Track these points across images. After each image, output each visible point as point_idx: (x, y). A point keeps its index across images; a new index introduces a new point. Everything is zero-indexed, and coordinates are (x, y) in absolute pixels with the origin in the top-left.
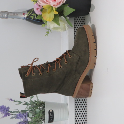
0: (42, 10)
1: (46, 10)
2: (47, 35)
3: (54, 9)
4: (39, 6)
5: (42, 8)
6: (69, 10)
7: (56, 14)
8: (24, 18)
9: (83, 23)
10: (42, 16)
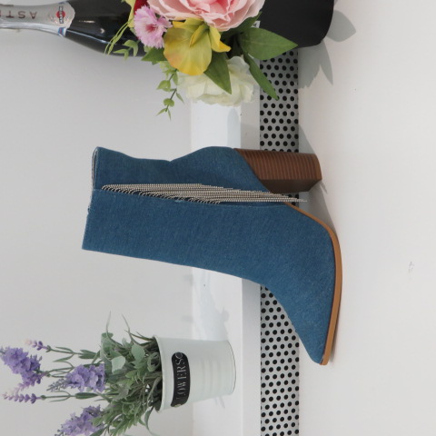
2: (166, 109)
4: (158, 18)
8: (61, 31)
9: (288, 66)
10: (164, 53)
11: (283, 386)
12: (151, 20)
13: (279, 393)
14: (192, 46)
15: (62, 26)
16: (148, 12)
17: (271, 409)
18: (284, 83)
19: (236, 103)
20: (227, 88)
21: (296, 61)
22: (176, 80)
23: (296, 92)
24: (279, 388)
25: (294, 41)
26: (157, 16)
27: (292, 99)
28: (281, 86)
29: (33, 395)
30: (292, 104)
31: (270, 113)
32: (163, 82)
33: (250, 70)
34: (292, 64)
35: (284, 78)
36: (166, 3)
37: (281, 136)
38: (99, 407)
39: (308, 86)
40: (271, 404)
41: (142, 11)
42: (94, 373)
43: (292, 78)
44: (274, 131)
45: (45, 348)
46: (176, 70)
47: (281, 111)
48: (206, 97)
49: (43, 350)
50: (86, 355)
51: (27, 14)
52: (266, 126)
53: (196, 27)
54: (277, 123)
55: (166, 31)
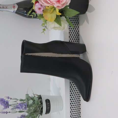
2: (43, 32)
8: (14, 11)
9: (76, 20)
10: (43, 15)
11: (76, 108)
12: (40, 7)
13: (75, 110)
14: (51, 13)
15: (14, 10)
16: (39, 4)
17: (73, 115)
18: (75, 25)
19: (63, 30)
20: (61, 25)
21: (78, 19)
22: (46, 23)
23: (78, 27)
24: (75, 109)
25: (79, 12)
26: (41, 5)
27: (77, 29)
28: (74, 26)
29: (7, 112)
30: (77, 30)
31: (71, 33)
32: (43, 24)
33: (67, 20)
34: (77, 20)
35: (75, 23)
36: (44, 2)
37: (75, 39)
38: (25, 115)
39: (82, 25)
40: (73, 113)
41: (37, 4)
42: (24, 105)
43: (77, 24)
44: (73, 38)
45: (10, 98)
46: (46, 20)
47: (74, 32)
48: (55, 28)
49: (9, 99)
50: (21, 100)
51: (5, 7)
52: (70, 36)
53: (52, 8)
54: (74, 36)
55: (44, 9)
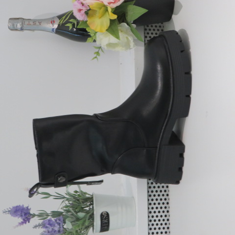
0: (87, 13)
1: (95, 11)
3: (110, 10)
4: (83, 5)
5: (89, 8)
6: (136, 12)
7: (112, 19)
16: (78, 2)
